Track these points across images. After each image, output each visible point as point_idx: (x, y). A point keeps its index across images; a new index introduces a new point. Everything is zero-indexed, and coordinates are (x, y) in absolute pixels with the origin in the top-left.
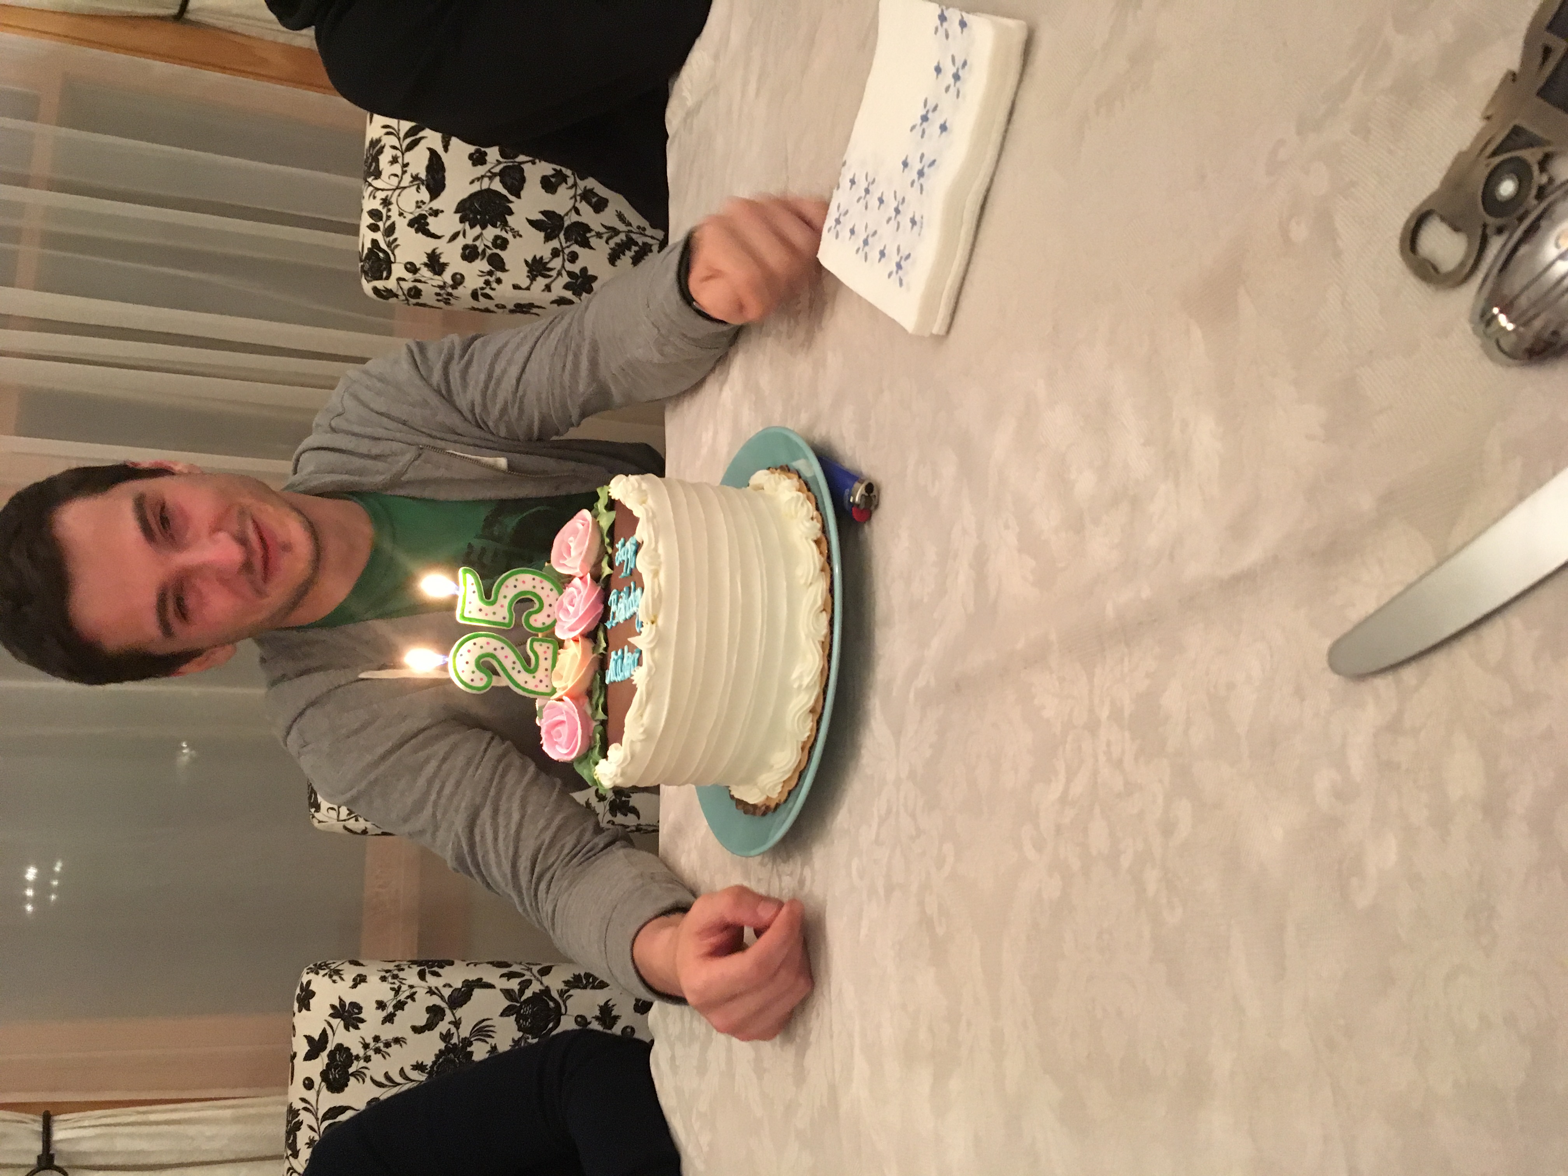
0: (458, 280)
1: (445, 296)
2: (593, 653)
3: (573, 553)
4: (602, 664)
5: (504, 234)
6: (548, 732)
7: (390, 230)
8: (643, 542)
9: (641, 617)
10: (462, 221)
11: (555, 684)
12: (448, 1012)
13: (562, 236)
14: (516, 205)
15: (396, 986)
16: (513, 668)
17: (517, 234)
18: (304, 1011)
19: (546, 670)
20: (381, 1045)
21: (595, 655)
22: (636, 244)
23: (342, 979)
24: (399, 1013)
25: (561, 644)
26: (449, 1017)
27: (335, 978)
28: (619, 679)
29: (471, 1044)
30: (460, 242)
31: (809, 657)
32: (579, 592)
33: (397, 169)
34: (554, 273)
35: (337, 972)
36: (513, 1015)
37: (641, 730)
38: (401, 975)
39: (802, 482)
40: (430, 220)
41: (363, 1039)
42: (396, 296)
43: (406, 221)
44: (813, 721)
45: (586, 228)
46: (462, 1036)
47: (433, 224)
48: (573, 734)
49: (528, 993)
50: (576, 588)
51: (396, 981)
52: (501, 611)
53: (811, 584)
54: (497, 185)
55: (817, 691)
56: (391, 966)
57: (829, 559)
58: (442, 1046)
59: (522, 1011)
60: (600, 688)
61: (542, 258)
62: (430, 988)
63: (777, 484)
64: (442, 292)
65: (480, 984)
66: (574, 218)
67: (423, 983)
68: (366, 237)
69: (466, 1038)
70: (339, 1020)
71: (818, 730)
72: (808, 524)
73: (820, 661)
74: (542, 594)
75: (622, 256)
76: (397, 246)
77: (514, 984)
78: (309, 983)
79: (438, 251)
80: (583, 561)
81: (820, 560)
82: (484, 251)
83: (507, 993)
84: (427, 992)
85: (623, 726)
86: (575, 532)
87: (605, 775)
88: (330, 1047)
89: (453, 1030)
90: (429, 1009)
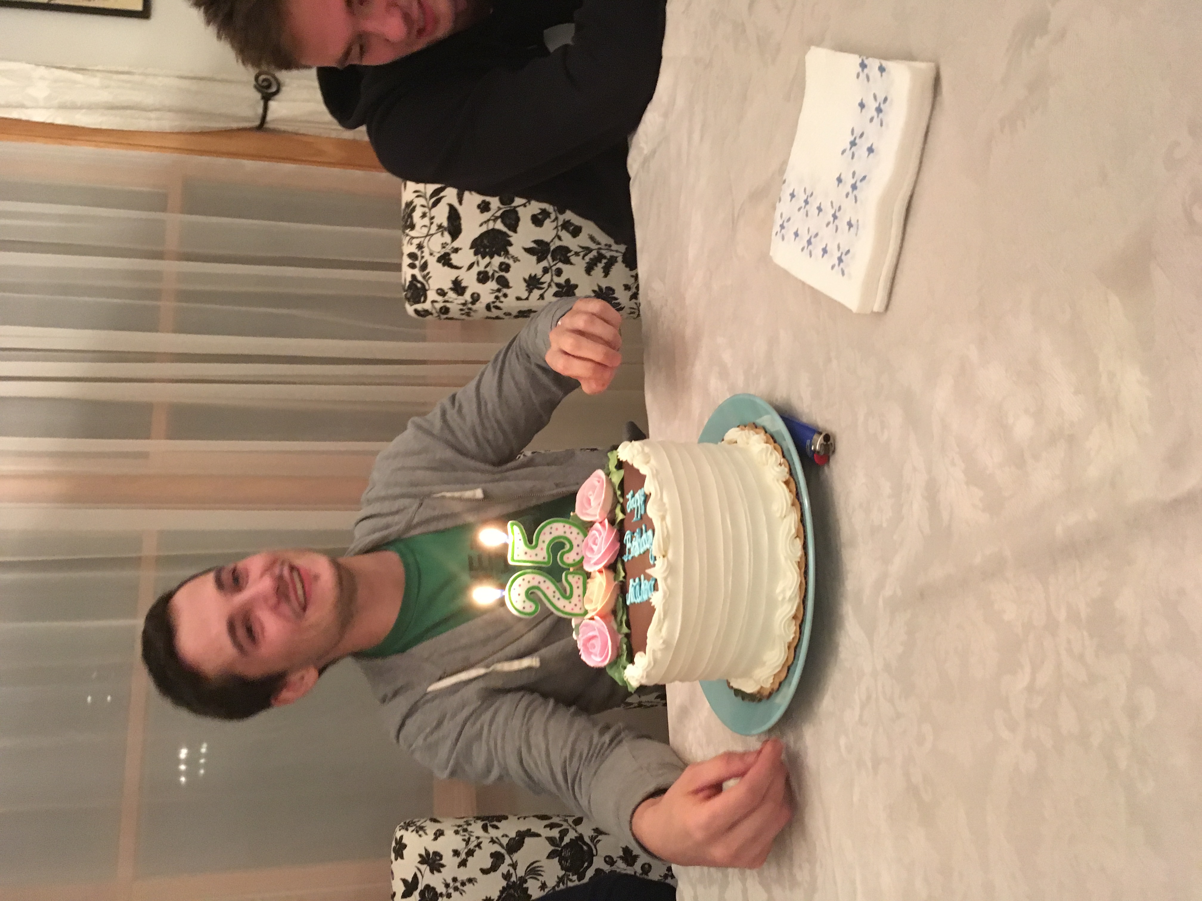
0: (476, 298)
1: (467, 311)
2: (615, 580)
3: (592, 504)
4: (623, 589)
5: (506, 261)
6: (585, 645)
7: (424, 267)
8: (650, 494)
9: (654, 552)
10: (476, 254)
11: (588, 607)
12: (507, 857)
13: (549, 257)
14: (514, 238)
15: (466, 838)
16: (554, 597)
17: (516, 260)
18: (399, 859)
19: (579, 596)
20: (458, 884)
21: (616, 582)
22: (605, 257)
23: (426, 834)
24: (470, 859)
25: (588, 575)
26: (508, 860)
27: (421, 832)
28: (638, 600)
29: (526, 881)
30: (475, 270)
31: (789, 574)
32: (600, 534)
33: (426, 221)
34: (545, 286)
35: (422, 828)
36: (556, 857)
37: (661, 641)
38: (470, 828)
39: (769, 436)
40: (453, 256)
41: (445, 880)
42: (431, 314)
43: (436, 258)
44: (796, 625)
45: (567, 250)
46: (519, 875)
47: (455, 259)
48: (604, 646)
49: (567, 840)
50: (598, 530)
51: (465, 833)
52: (541, 554)
53: (785, 517)
54: (499, 225)
55: (797, 601)
56: (461, 822)
57: (798, 496)
58: (504, 883)
59: (563, 854)
60: (623, 608)
61: (535, 275)
62: (492, 838)
63: (748, 438)
64: (464, 308)
65: (529, 833)
66: (557, 243)
67: (486, 835)
68: (407, 273)
69: (522, 877)
70: (425, 866)
71: (801, 632)
72: (778, 469)
73: (798, 577)
74: (572, 537)
75: (595, 268)
76: (430, 277)
77: (555, 833)
78: (401, 837)
79: (460, 279)
80: (602, 508)
81: (791, 497)
82: (493, 274)
83: (551, 840)
84: (490, 842)
85: (646, 638)
86: (593, 487)
87: (633, 677)
88: (421, 887)
89: (512, 871)
90: (492, 855)
